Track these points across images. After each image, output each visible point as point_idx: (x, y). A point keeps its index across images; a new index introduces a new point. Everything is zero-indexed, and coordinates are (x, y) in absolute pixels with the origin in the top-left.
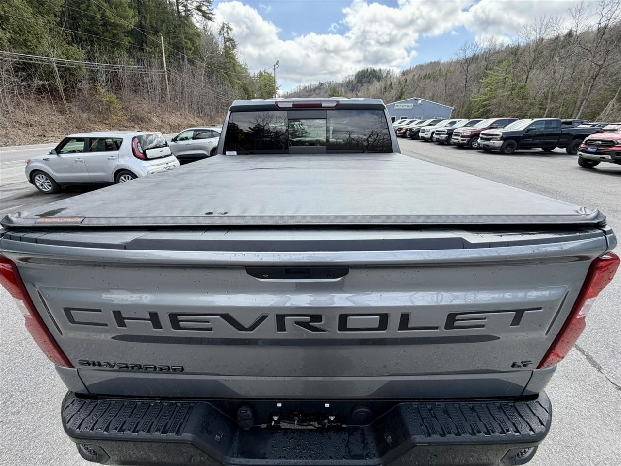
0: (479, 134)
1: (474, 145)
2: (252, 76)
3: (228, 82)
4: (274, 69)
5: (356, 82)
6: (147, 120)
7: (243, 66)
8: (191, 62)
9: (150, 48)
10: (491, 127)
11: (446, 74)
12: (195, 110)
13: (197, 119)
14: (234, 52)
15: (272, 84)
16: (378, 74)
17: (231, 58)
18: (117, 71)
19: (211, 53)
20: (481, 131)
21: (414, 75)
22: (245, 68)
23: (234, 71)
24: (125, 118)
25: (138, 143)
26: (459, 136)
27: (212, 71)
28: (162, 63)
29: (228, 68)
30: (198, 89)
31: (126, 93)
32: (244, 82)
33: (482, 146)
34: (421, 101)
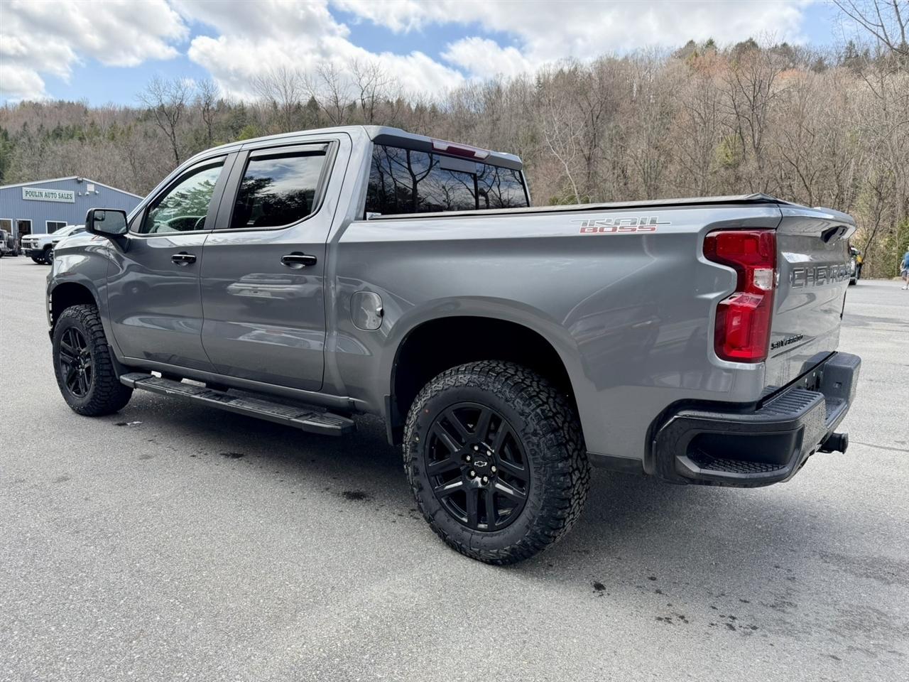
34: (93, 186)
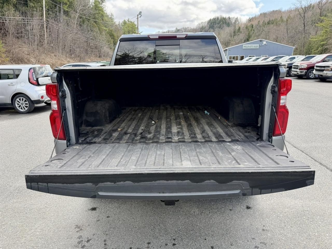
0: (314, 67)
1: (311, 76)
2: (117, 24)
3: (96, 29)
4: (138, 18)
5: (208, 28)
6: (26, 61)
7: (110, 16)
8: (66, 13)
9: (34, 3)
10: (323, 61)
11: (287, 20)
12: (67, 52)
13: (68, 59)
14: (102, 5)
15: (135, 30)
16: (228, 21)
17: (100, 10)
18: (5, 21)
19: (83, 7)
20: (315, 64)
21: (259, 21)
22: (111, 18)
23: (101, 20)
24: (8, 59)
25: (33, 73)
26: (297, 68)
27: (83, 21)
28: (42, 15)
29: (97, 18)
30: (71, 35)
31: (10, 39)
32: (111, 29)
33: (317, 76)
34: (265, 42)
